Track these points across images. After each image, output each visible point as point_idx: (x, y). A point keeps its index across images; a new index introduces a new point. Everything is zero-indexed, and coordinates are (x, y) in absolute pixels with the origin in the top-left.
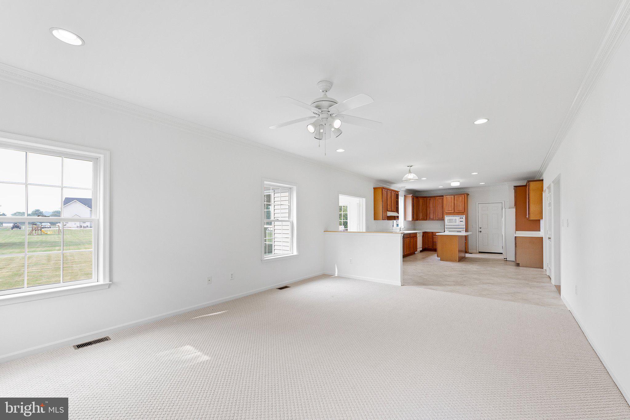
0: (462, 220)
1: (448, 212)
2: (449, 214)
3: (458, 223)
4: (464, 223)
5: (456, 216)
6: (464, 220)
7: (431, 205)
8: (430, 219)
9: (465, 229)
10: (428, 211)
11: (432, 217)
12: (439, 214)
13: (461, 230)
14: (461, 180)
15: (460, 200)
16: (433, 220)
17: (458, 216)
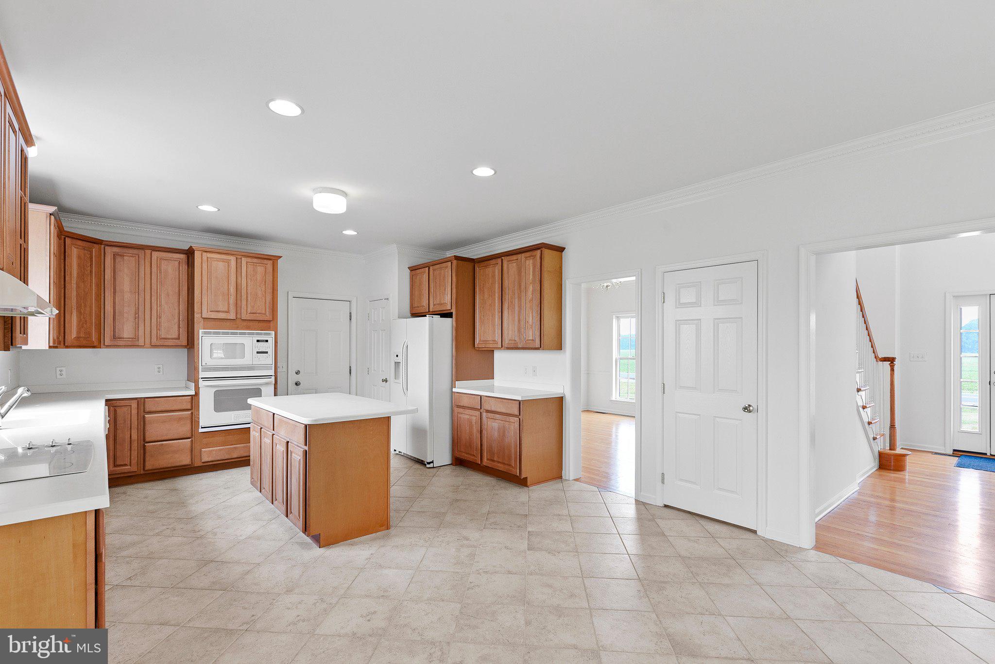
0: (262, 347)
1: (214, 315)
2: (219, 323)
3: (249, 358)
4: (269, 359)
5: (244, 334)
6: (269, 347)
7: (125, 282)
8: (117, 342)
9: (273, 378)
10: (109, 308)
11: (127, 332)
12: (164, 324)
13: (261, 385)
14: (353, 191)
15: (259, 277)
16: (133, 344)
17: (249, 334)
